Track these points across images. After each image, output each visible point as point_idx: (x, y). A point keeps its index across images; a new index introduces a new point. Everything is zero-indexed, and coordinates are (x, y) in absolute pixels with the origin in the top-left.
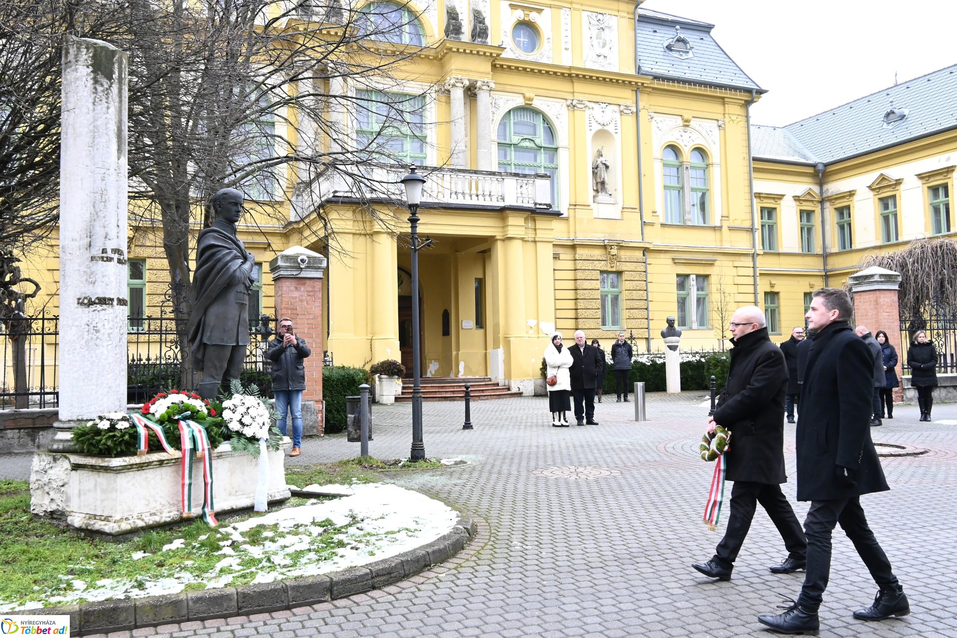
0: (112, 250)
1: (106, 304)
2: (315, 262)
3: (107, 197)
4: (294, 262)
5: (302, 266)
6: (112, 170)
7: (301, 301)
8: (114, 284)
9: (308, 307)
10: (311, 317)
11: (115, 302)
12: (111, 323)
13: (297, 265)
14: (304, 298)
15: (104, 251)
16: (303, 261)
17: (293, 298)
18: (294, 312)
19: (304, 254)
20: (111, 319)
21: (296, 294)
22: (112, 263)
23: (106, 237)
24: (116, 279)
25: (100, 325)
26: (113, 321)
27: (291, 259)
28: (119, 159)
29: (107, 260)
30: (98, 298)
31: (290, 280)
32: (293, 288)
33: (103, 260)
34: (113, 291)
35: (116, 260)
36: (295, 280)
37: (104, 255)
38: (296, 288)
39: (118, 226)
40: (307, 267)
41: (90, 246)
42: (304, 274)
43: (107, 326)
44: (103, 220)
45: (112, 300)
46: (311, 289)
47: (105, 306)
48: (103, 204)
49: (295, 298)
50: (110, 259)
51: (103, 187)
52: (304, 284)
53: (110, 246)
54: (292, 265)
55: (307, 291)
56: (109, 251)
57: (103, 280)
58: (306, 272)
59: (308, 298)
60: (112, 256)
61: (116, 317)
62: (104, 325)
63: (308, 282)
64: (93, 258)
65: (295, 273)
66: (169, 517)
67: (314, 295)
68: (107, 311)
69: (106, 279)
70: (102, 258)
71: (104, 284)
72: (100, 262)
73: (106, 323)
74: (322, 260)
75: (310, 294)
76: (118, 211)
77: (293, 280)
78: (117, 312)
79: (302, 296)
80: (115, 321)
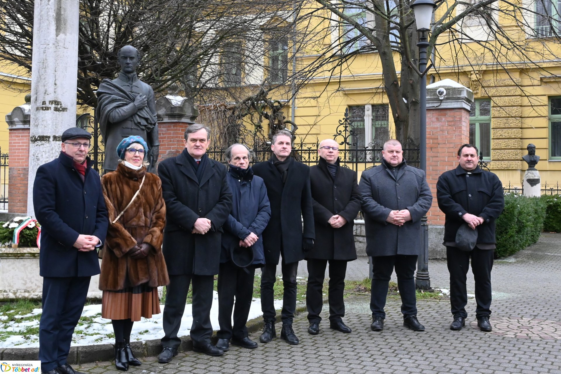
0: (50, 102)
1: (43, 140)
2: (454, 93)
3: (47, 64)
4: (434, 95)
5: (440, 98)
6: (51, 45)
7: (442, 131)
8: (50, 126)
9: (449, 136)
10: (452, 145)
11: (51, 139)
12: (48, 154)
13: (437, 97)
14: (445, 128)
15: (44, 103)
16: (441, 93)
17: (434, 128)
18: (436, 141)
19: (440, 87)
20: (47, 151)
21: (438, 125)
22: (49, 111)
23: (45, 93)
24: (53, 122)
25: (39, 155)
26: (49, 152)
27: (431, 92)
28: (57, 36)
29: (45, 110)
30: (39, 136)
31: (432, 112)
32: (434, 119)
33: (43, 110)
34: (50, 131)
35: (53, 109)
36: (437, 112)
37: (44, 106)
38: (437, 119)
39: (55, 84)
40: (447, 99)
41: (36, 100)
42: (444, 105)
43: (44, 156)
44: (44, 81)
45: (49, 137)
46: (451, 120)
47: (43, 142)
48: (44, 70)
49: (437, 128)
50: (47, 109)
51: (44, 57)
52: (445, 115)
53: (48, 99)
54: (432, 97)
55: (448, 122)
56: (47, 103)
57: (43, 123)
58: (446, 104)
59: (449, 127)
60: (50, 106)
61: (52, 149)
62: (42, 155)
63: (448, 112)
64: (37, 109)
65: (436, 105)
66: (37, 295)
67: (454, 125)
68: (45, 146)
69: (45, 123)
70: (42, 108)
71: (43, 127)
72: (41, 111)
73: (44, 154)
74: (461, 91)
75: (451, 124)
76: (56, 73)
77: (434, 112)
78: (53, 146)
79: (443, 126)
80: (51, 152)
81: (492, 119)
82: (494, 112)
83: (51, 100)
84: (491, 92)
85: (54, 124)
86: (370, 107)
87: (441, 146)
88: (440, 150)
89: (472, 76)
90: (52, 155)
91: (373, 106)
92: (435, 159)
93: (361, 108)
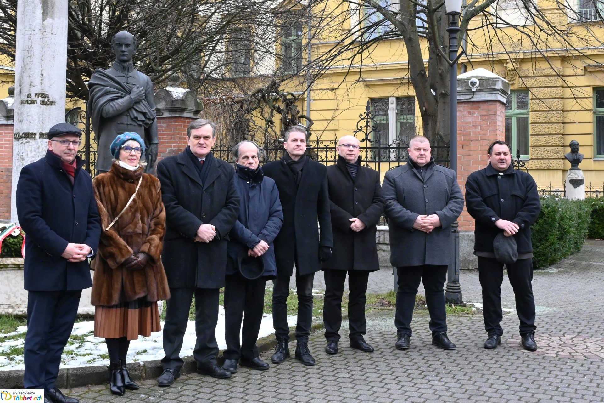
0: (36, 94)
1: (28, 137)
2: (488, 84)
3: (32, 53)
4: (465, 86)
5: (473, 90)
6: (37, 31)
7: (475, 126)
8: (36, 122)
9: (482, 132)
10: (485, 142)
11: (38, 136)
12: (33, 153)
13: (469, 88)
14: (478, 123)
15: (29, 96)
16: (473, 84)
17: (466, 123)
18: (467, 138)
19: (472, 77)
20: (33, 149)
21: (470, 119)
22: (35, 105)
23: (31, 85)
24: (39, 118)
25: (24, 154)
26: (35, 151)
27: (463, 83)
28: (44, 20)
29: (31, 103)
30: (24, 133)
31: (463, 105)
32: (466, 113)
33: (28, 103)
34: (36, 127)
35: (39, 102)
36: (469, 105)
37: (29, 99)
38: (469, 113)
39: (42, 75)
40: (481, 90)
41: (21, 92)
42: (477, 98)
43: (29, 155)
44: (29, 71)
45: (35, 134)
46: (485, 113)
47: (28, 140)
48: (29, 58)
49: (469, 122)
50: (33, 102)
51: (30, 44)
52: (478, 108)
53: (34, 91)
54: (464, 89)
55: (482, 116)
56: (33, 96)
57: (28, 119)
58: (479, 96)
59: (482, 122)
60: (36, 99)
61: (39, 148)
62: (27, 155)
63: (481, 105)
64: (22, 102)
65: (468, 97)
67: (488, 120)
68: (30, 144)
69: (30, 118)
70: (27, 101)
71: (28, 122)
72: (26, 105)
73: (29, 152)
74: (496, 81)
75: (484, 118)
76: (43, 62)
77: (466, 105)
78: (40, 144)
79: (475, 121)
80: (37, 151)
81: (531, 113)
82: (532, 105)
83: (37, 92)
84: (530, 83)
85: (41, 119)
86: (395, 100)
87: (473, 143)
88: (472, 148)
89: (508, 65)
90: (38, 154)
91: (398, 98)
92: (466, 158)
93: (384, 101)
